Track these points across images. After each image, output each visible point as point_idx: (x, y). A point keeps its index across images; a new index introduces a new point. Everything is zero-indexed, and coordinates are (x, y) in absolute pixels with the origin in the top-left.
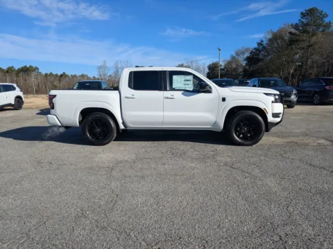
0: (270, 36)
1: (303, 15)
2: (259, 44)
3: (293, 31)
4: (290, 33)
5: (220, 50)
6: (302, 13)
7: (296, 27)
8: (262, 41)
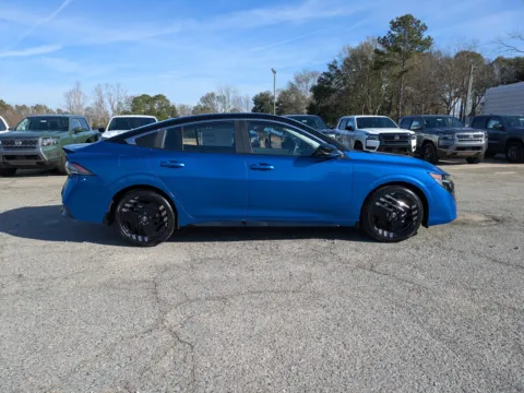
0: (346, 55)
1: (394, 25)
2: (332, 67)
3: (380, 47)
4: (377, 51)
5: (274, 72)
6: (392, 22)
7: (383, 41)
8: (335, 62)
